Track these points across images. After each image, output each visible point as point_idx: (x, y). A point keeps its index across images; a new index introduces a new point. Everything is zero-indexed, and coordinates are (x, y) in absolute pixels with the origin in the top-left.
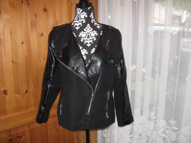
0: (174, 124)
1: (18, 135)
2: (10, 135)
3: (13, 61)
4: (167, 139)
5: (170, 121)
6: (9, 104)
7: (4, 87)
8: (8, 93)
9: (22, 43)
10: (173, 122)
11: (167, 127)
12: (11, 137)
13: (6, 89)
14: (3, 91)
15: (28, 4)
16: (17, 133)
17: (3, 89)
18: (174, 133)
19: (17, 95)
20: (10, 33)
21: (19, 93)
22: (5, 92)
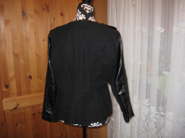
0: (162, 110)
1: (40, 111)
2: (34, 110)
3: (36, 54)
4: (157, 123)
5: (159, 107)
6: (33, 86)
7: (30, 73)
8: (32, 78)
9: (44, 40)
10: (161, 108)
11: (157, 112)
12: (34, 112)
13: (31, 75)
14: (28, 76)
15: (48, 10)
16: (39, 109)
17: (28, 75)
18: (162, 118)
19: (40, 80)
20: (35, 33)
21: (41, 78)
22: (30, 77)
